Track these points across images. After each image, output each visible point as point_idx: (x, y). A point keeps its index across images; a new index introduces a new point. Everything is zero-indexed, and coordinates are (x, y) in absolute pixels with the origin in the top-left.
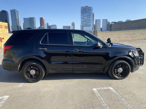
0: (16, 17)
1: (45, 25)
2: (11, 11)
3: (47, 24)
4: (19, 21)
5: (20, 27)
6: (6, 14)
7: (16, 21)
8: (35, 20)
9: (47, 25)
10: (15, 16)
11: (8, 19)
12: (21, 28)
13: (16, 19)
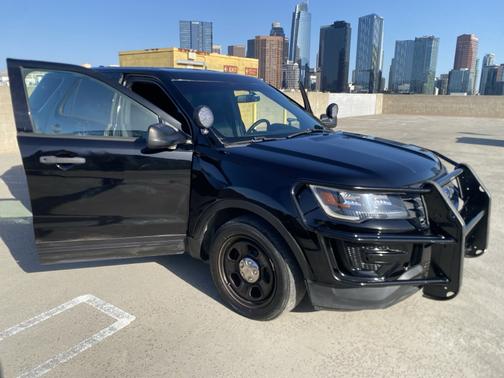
0: (371, 40)
1: (474, 63)
2: (362, 21)
3: (487, 59)
4: (378, 53)
5: (381, 73)
6: (346, 34)
7: (370, 55)
8: (437, 48)
9: (485, 65)
10: (371, 37)
11: (347, 49)
12: (383, 76)
13: (371, 45)
